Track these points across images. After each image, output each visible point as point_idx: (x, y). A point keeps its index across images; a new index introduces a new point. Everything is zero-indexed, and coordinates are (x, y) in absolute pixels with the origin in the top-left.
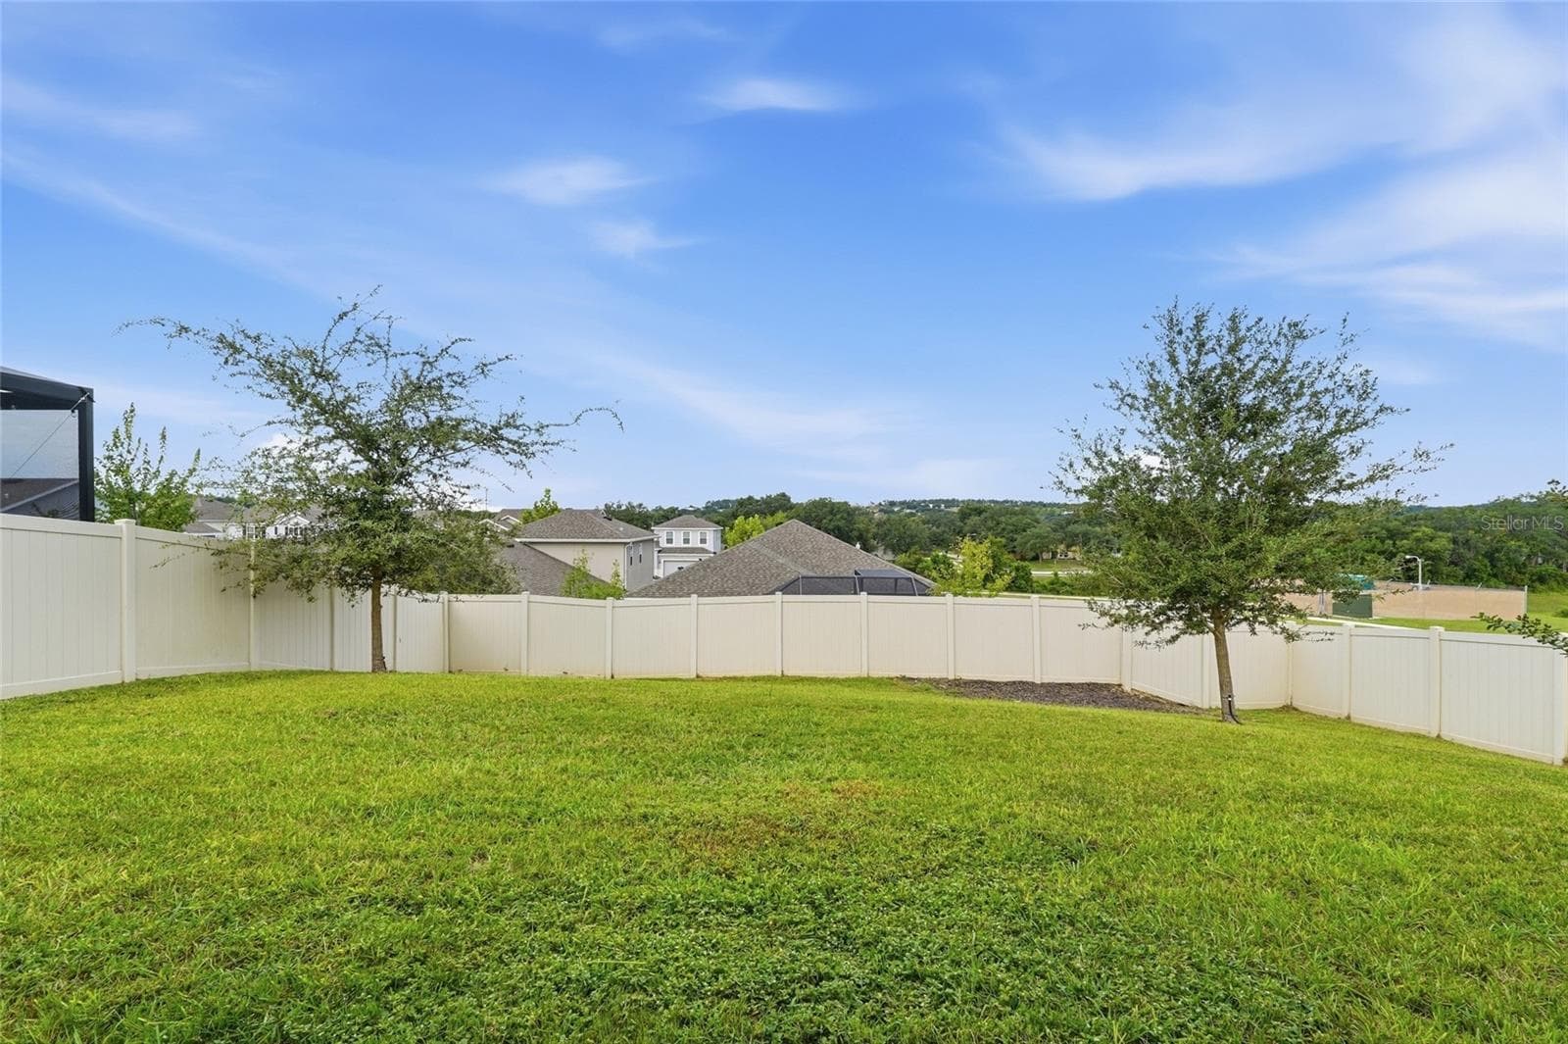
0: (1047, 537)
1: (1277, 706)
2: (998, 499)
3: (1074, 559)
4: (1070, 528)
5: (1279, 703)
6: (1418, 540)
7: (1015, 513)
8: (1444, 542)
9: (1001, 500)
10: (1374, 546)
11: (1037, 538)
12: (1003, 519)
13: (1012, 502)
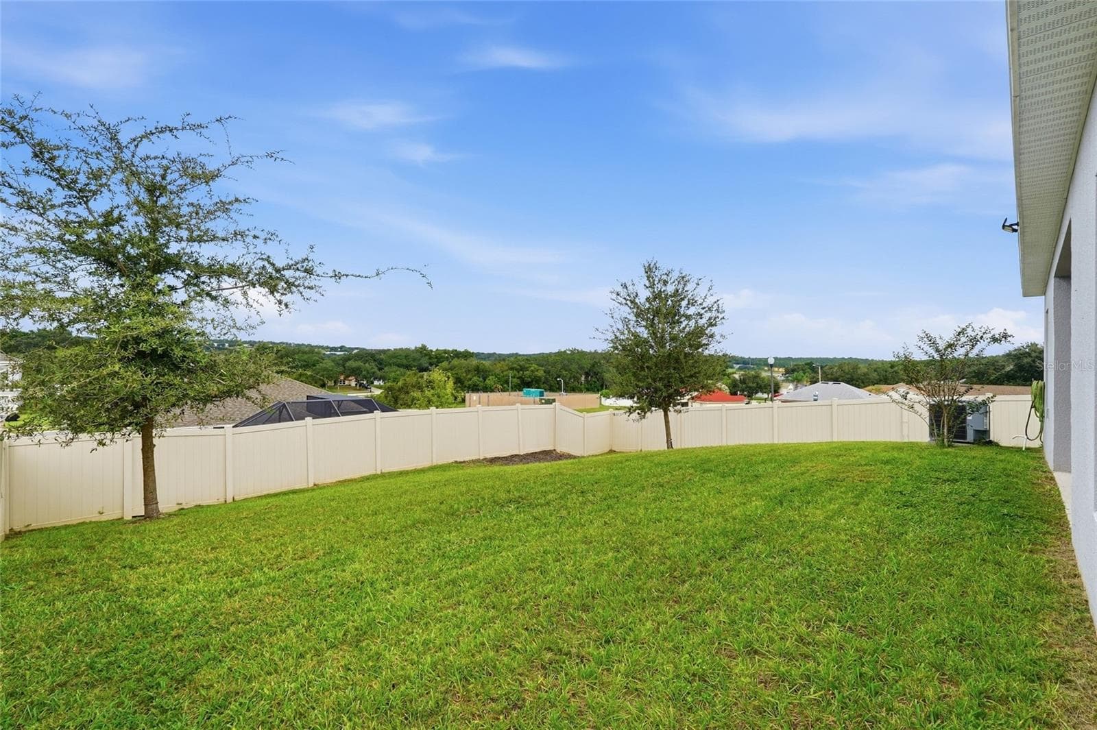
0: (332, 370)
1: (606, 451)
2: (275, 342)
3: (350, 385)
4: (347, 364)
5: (607, 450)
6: (532, 371)
7: (304, 353)
8: (542, 372)
9: (278, 342)
10: (515, 375)
11: (324, 371)
12: (296, 356)
13: (287, 343)
